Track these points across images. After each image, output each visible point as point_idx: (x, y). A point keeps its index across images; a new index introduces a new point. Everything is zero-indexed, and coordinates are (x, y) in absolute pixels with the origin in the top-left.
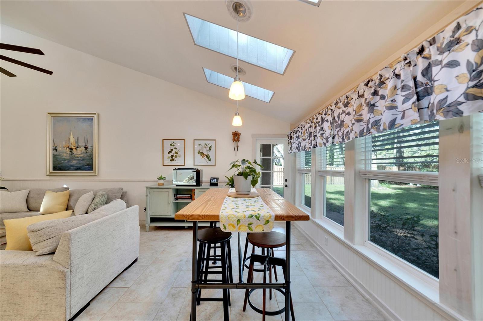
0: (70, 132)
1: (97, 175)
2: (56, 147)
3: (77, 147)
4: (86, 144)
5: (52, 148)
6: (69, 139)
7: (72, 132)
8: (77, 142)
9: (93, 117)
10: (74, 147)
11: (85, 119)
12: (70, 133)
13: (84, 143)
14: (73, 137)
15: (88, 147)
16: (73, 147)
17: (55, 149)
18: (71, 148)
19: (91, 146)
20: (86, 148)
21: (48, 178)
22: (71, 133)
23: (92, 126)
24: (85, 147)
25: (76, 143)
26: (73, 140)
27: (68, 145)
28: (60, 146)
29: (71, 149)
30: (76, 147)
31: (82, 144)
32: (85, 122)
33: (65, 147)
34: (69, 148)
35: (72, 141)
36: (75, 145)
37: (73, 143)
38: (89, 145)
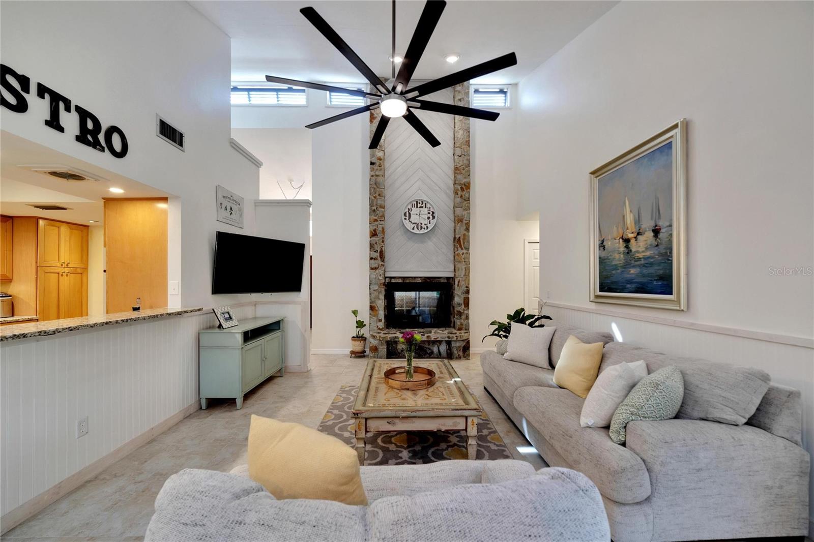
0: (625, 201)
1: (682, 308)
2: (603, 241)
3: (638, 234)
4: (655, 221)
5: (597, 243)
6: (624, 216)
7: (628, 199)
8: (638, 221)
9: (672, 137)
10: (633, 235)
11: (652, 155)
12: (625, 203)
13: (652, 219)
14: (631, 211)
15: (660, 229)
16: (631, 236)
17: (602, 246)
18: (626, 237)
19: (668, 224)
20: (656, 232)
21: (593, 306)
22: (627, 202)
23: (669, 166)
24: (653, 231)
25: (635, 223)
26: (630, 219)
29: (627, 241)
30: (636, 234)
31: (647, 224)
32: (653, 163)
33: (617, 237)
34: (623, 239)
35: (629, 222)
36: (634, 230)
37: (629, 225)
38: (662, 223)
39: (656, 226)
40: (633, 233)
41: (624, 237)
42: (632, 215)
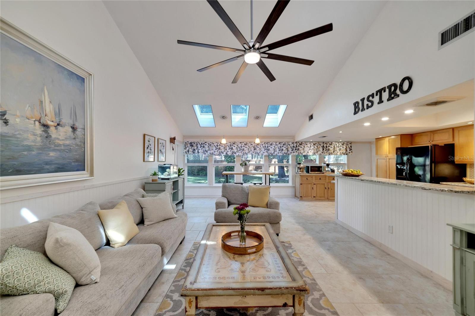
0: (44, 88)
3: (58, 125)
4: (73, 121)
6: (41, 102)
8: (58, 113)
9: (86, 77)
10: (52, 123)
12: (43, 91)
13: (70, 118)
14: (50, 102)
15: (77, 129)
16: (50, 123)
18: (45, 123)
19: (82, 127)
20: (74, 129)
22: (46, 91)
24: (72, 127)
25: (55, 115)
26: (49, 108)
27: (37, 115)
28: (18, 113)
29: (46, 126)
30: (56, 124)
33: (33, 118)
34: (40, 122)
36: (54, 120)
37: (49, 114)
38: (78, 125)
39: (74, 125)
40: (53, 121)
41: (41, 121)
42: (51, 106)
